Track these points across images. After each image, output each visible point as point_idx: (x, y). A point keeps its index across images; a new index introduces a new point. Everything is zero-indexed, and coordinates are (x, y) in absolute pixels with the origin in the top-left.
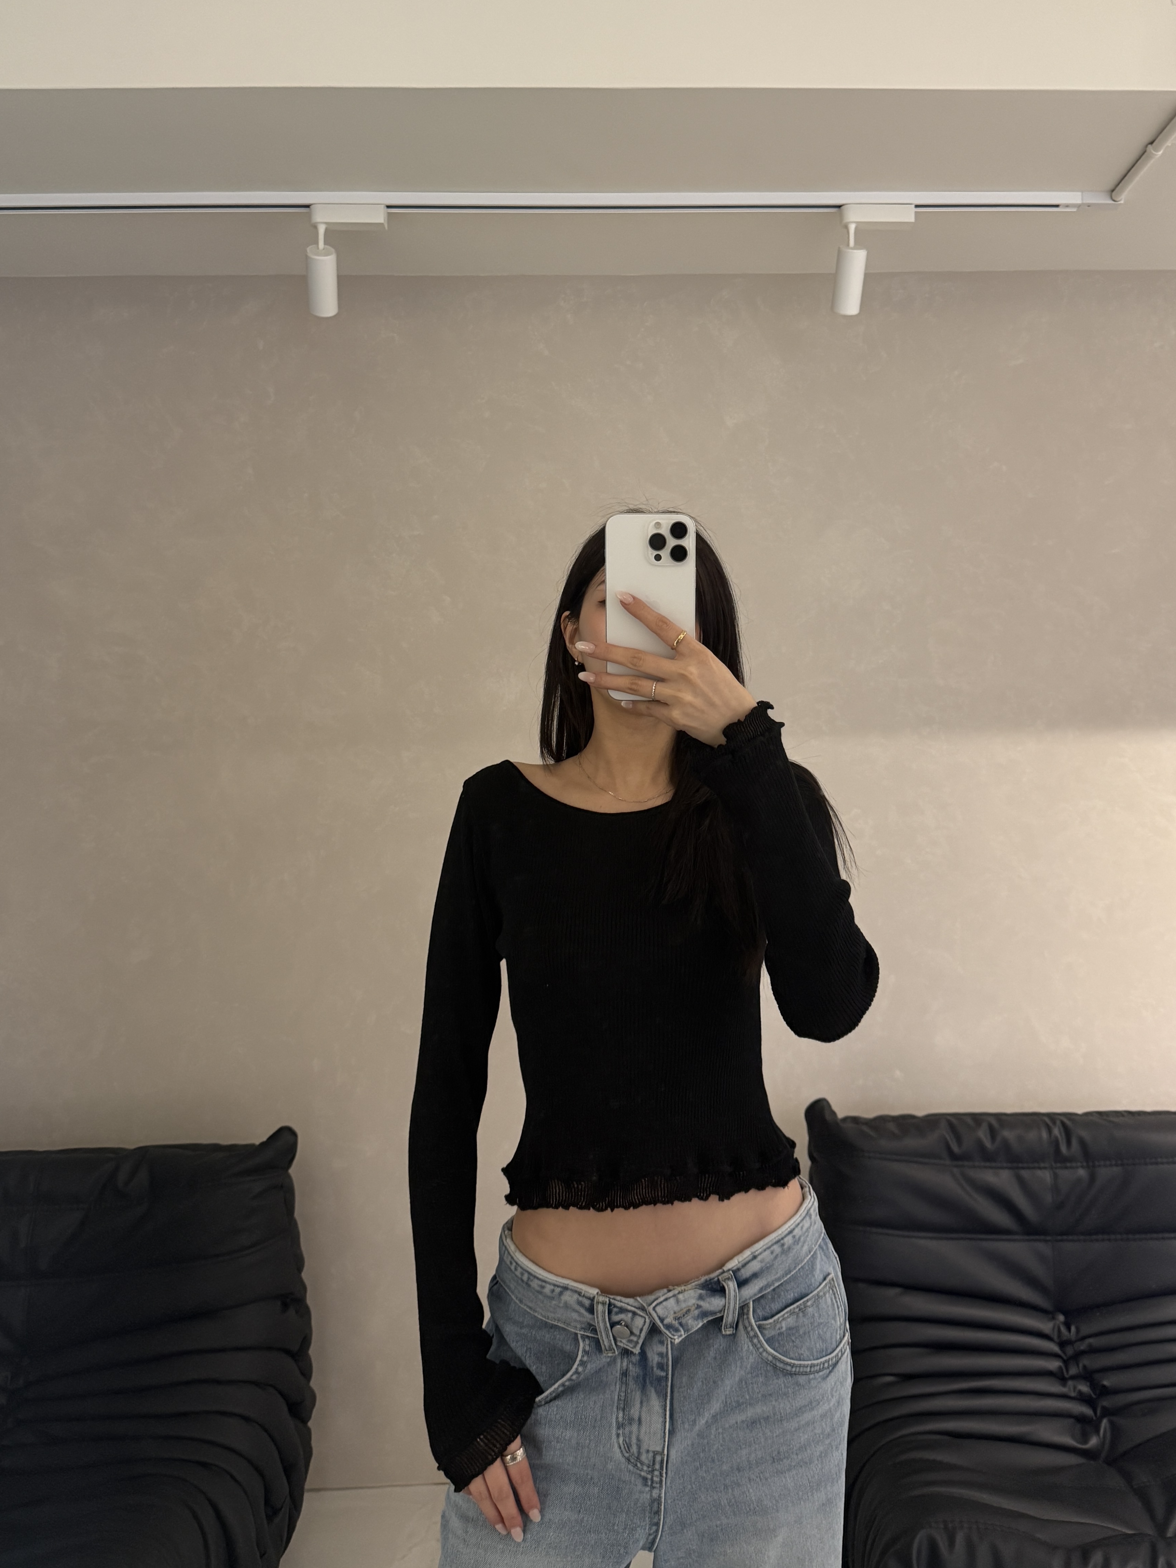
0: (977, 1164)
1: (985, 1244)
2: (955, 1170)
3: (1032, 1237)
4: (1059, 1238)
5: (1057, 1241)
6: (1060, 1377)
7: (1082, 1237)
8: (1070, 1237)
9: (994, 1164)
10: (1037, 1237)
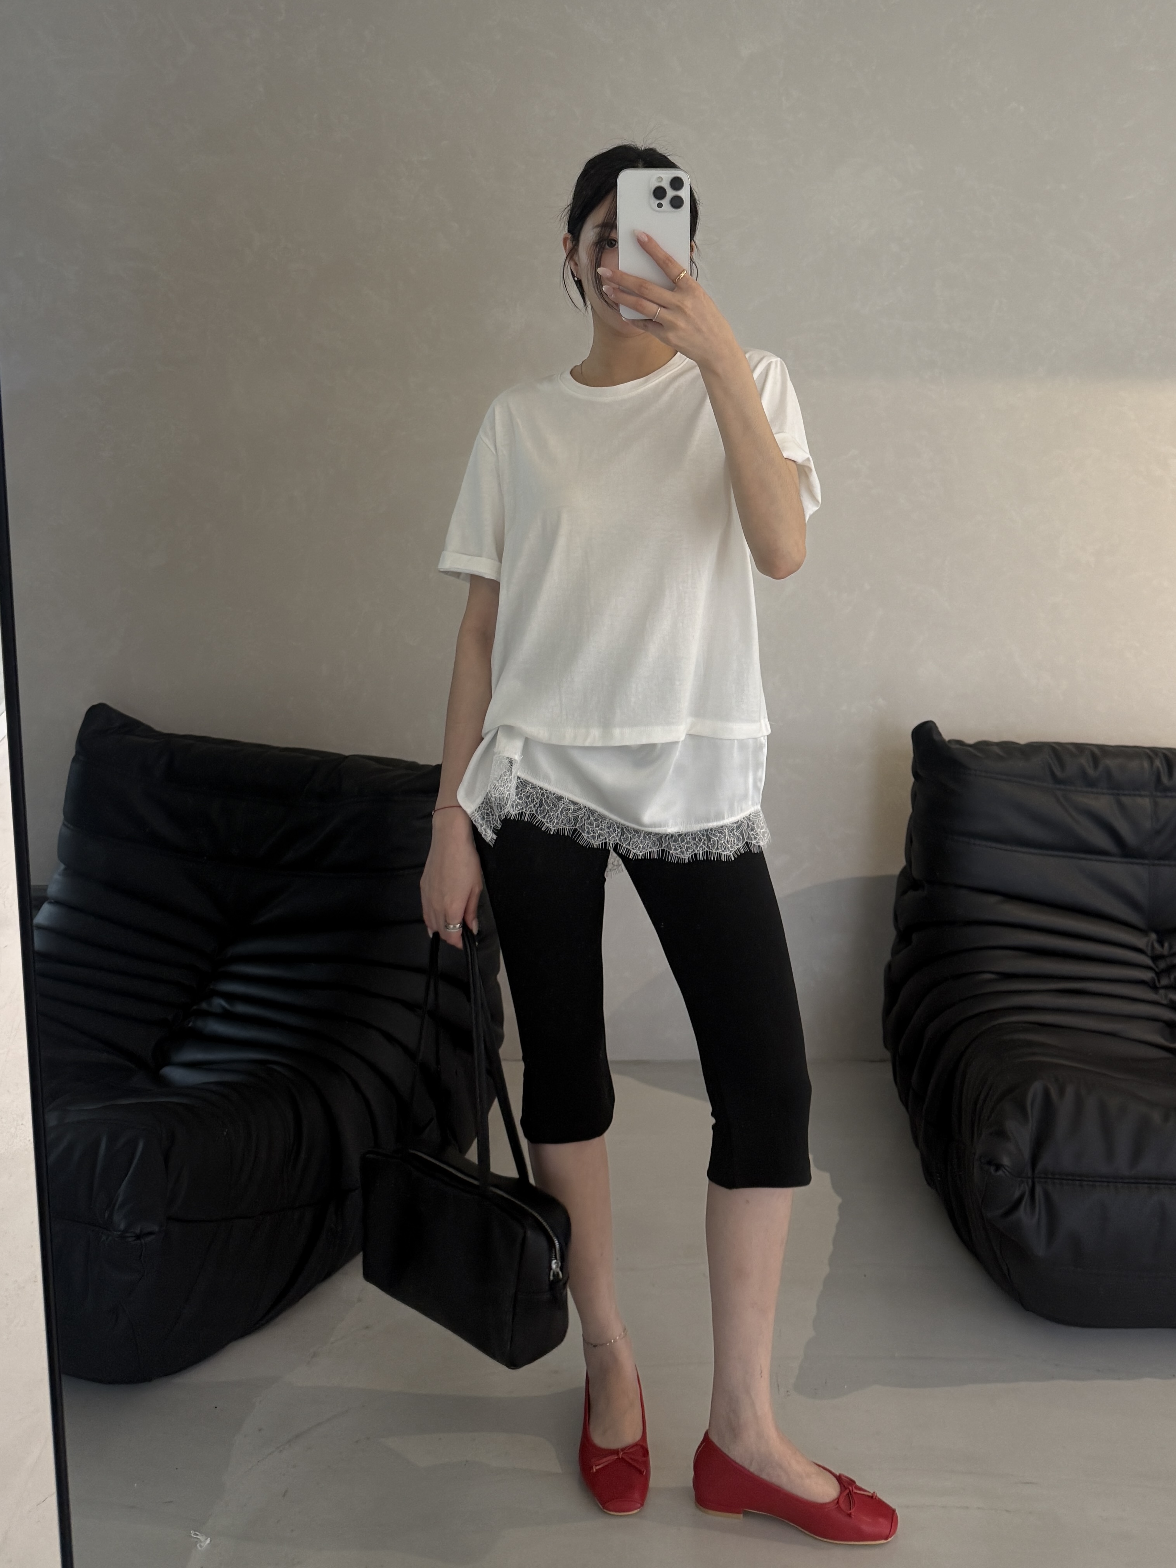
1: (1083, 862)
3: (1129, 860)
4: (1155, 862)
5: (1154, 865)
8: (1167, 862)
9: (1095, 790)
10: (1135, 861)
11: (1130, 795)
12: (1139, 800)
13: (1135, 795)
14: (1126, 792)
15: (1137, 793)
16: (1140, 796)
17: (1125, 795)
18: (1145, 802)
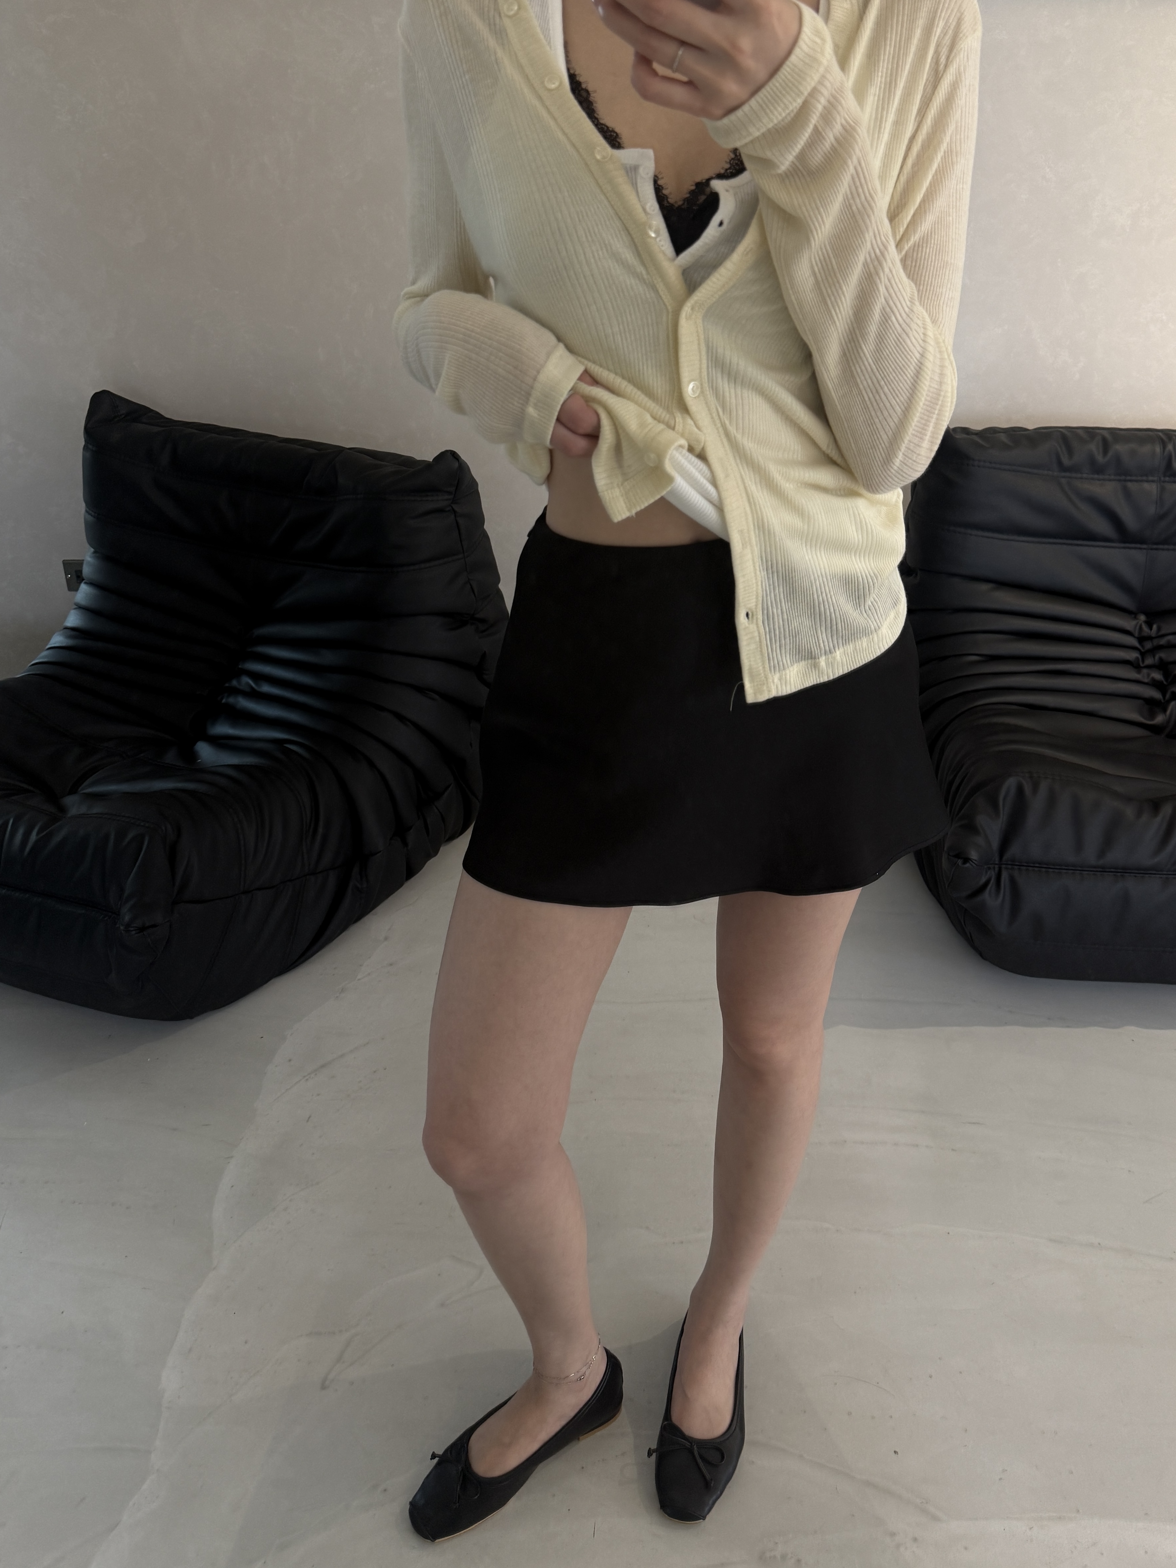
0: (1085, 476)
1: (1081, 548)
2: (1063, 481)
3: (1128, 545)
4: (1155, 547)
5: (1152, 549)
6: (1135, 665)
8: (1166, 547)
10: (1134, 546)
11: (1136, 481)
12: (1146, 486)
13: (1142, 481)
14: (1134, 478)
15: (1144, 478)
16: (1147, 481)
17: (1130, 481)
18: (1152, 488)
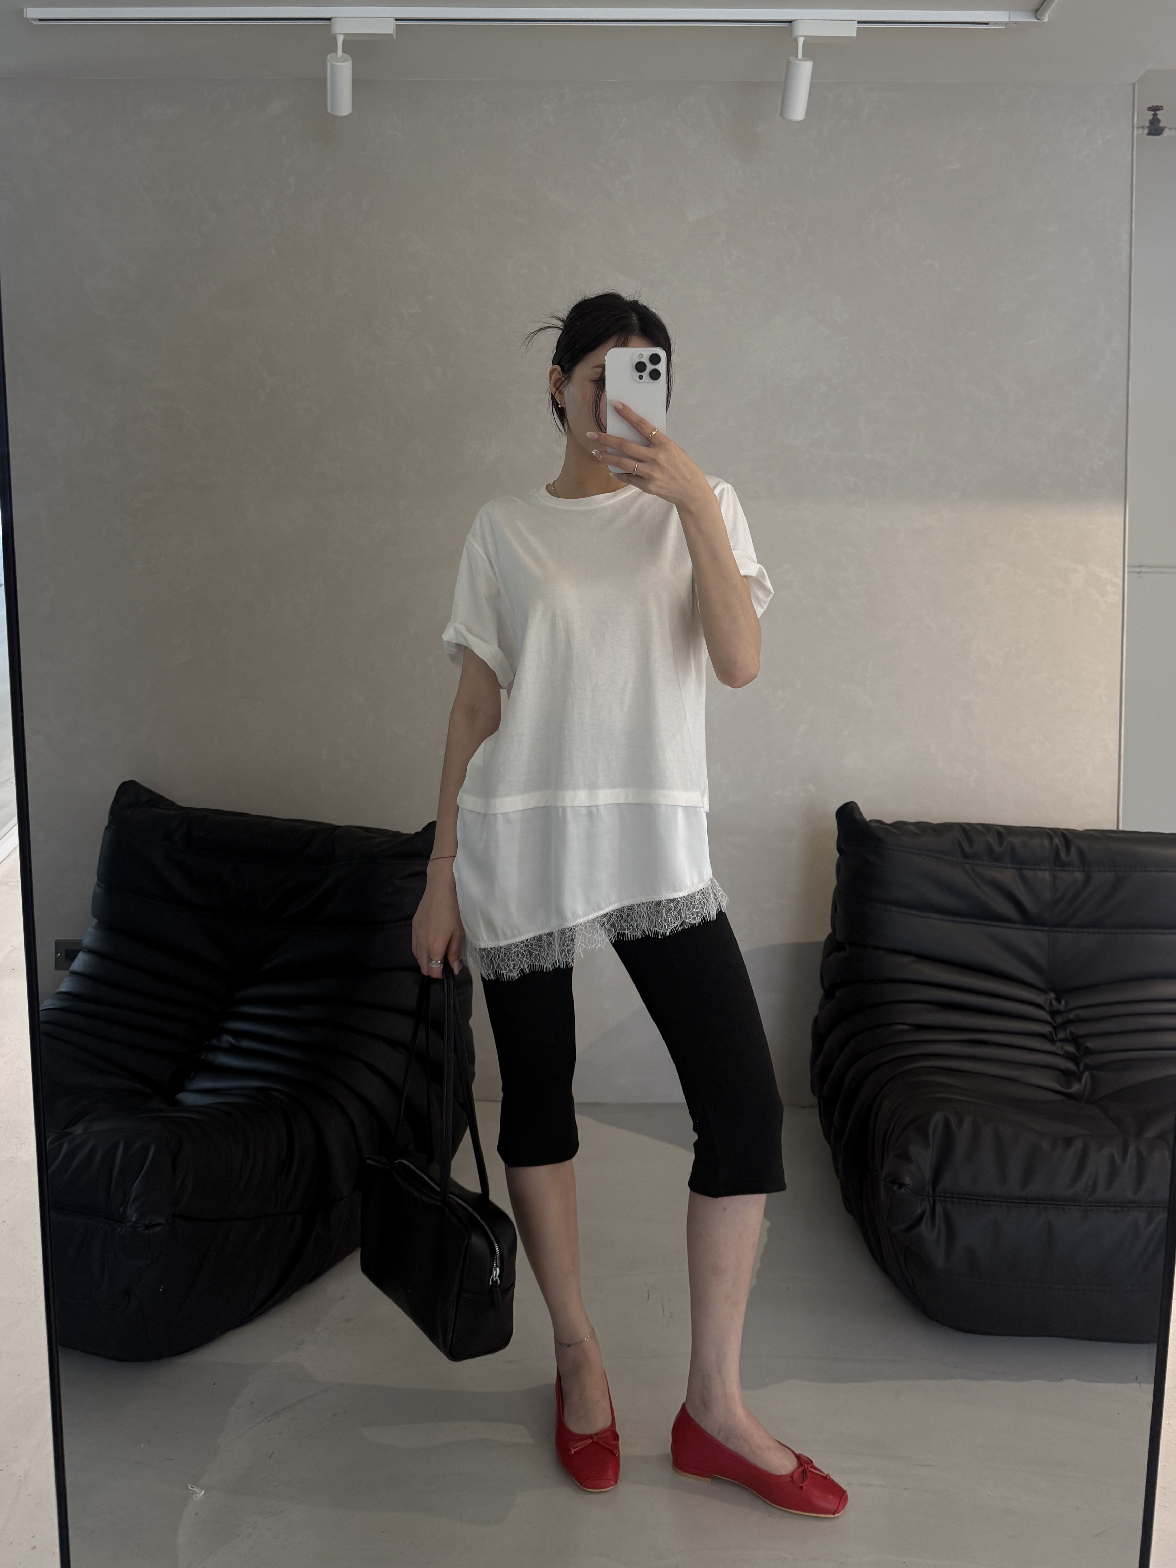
0: (986, 863)
1: (992, 929)
2: (967, 866)
3: (1031, 927)
4: (1054, 929)
5: (1053, 931)
6: (1048, 1038)
7: (1075, 930)
8: (1064, 929)
9: (1000, 864)
10: (1036, 927)
11: (1030, 869)
12: (1040, 873)
13: (1035, 869)
14: (1028, 867)
15: (1037, 867)
16: (1041, 870)
17: (1026, 869)
18: (1045, 876)
